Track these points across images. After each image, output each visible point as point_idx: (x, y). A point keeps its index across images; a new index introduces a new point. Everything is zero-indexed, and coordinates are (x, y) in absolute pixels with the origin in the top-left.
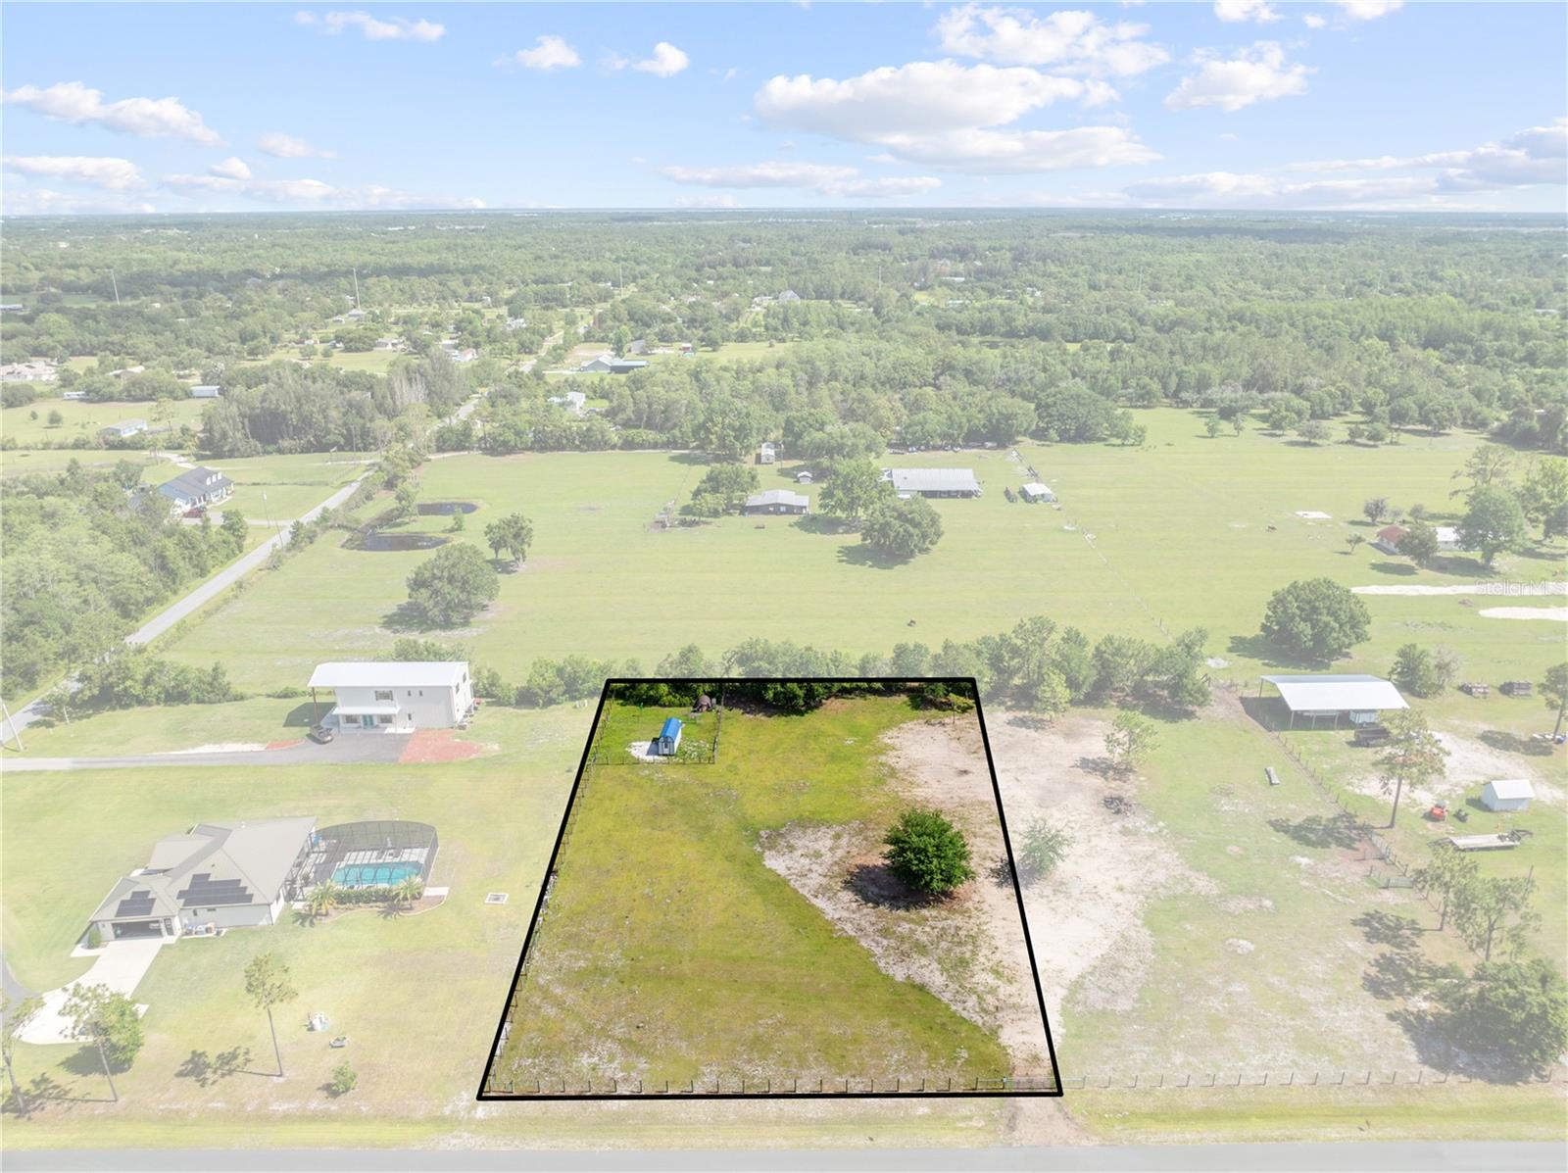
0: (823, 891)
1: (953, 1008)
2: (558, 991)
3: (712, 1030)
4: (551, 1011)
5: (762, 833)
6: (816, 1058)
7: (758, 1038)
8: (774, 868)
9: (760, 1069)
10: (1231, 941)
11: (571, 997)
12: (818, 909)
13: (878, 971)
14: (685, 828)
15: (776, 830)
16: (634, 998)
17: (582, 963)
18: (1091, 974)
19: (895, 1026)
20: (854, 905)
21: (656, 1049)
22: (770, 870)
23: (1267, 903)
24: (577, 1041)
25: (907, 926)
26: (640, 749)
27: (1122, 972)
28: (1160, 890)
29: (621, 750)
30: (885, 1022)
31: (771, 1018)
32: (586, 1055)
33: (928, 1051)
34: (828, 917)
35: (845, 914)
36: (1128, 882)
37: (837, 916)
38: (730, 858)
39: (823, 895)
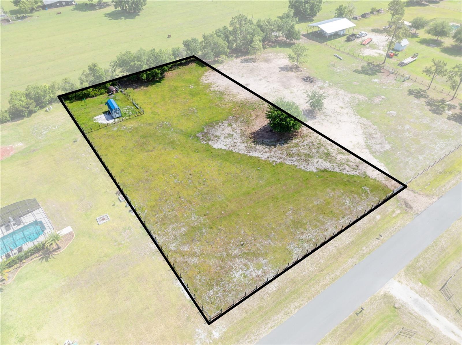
0: (249, 149)
1: (344, 173)
2: (186, 248)
3: (273, 229)
4: (194, 261)
5: (198, 135)
6: (323, 217)
7: (294, 222)
8: (220, 147)
9: (309, 234)
10: (388, 112)
11: (196, 248)
12: (255, 157)
13: (304, 171)
14: (161, 146)
15: (202, 132)
16: (225, 233)
17: (183, 229)
18: (367, 140)
19: (334, 189)
20: (267, 149)
21: (261, 251)
22: (219, 149)
23: (383, 97)
24: (222, 268)
25: (295, 149)
26: (102, 119)
27: (374, 136)
28: (352, 104)
29: (92, 123)
30: (329, 190)
31: (289, 210)
32: (235, 272)
33: (355, 193)
34: (263, 158)
35: (268, 155)
36: (341, 104)
37: (266, 157)
38: (197, 151)
39: (251, 150)
